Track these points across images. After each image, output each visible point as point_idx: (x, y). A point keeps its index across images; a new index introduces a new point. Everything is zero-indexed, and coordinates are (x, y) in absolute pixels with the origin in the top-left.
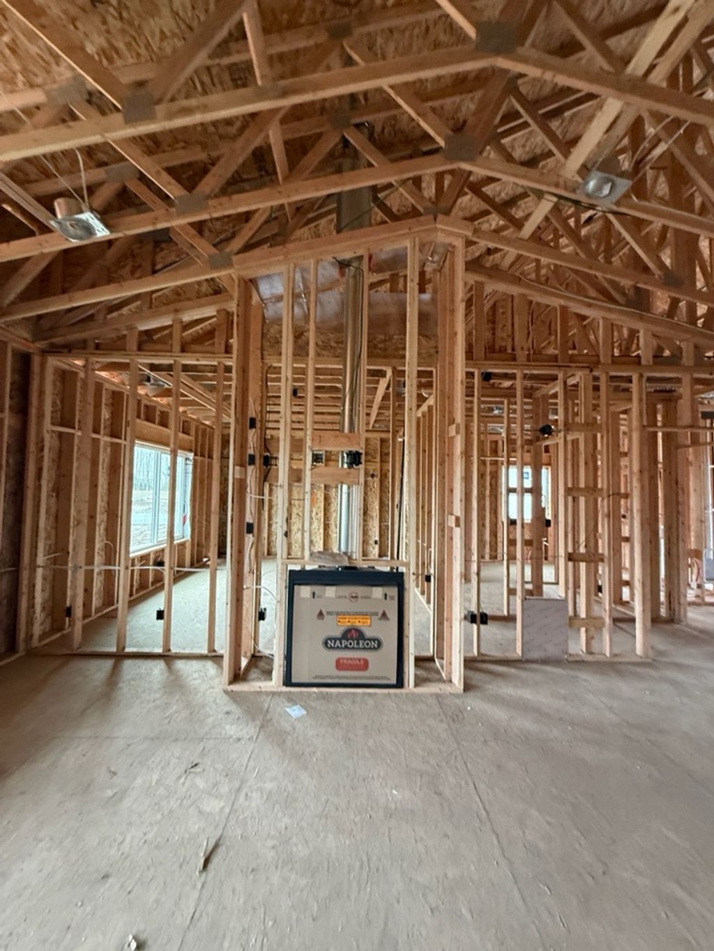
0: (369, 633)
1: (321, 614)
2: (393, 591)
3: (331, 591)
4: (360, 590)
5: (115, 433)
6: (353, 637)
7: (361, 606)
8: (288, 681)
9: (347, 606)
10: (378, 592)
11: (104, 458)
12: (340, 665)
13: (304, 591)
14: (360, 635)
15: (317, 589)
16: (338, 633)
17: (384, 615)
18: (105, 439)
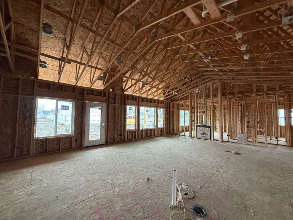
0: (206, 133)
1: (200, 130)
2: (209, 128)
3: (201, 128)
4: (205, 128)
5: (178, 109)
6: (204, 133)
7: (205, 130)
8: (197, 138)
9: (203, 130)
10: (207, 128)
11: (177, 112)
12: (203, 136)
13: (198, 128)
14: (205, 133)
15: (200, 127)
16: (202, 133)
17: (208, 131)
18: (177, 110)
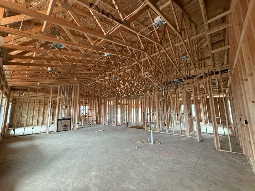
0: (67, 125)
1: (61, 123)
2: (70, 120)
3: (63, 121)
7: (66, 122)
8: (57, 131)
10: (68, 121)
12: (64, 129)
15: (61, 121)
16: (63, 125)
17: (69, 123)
